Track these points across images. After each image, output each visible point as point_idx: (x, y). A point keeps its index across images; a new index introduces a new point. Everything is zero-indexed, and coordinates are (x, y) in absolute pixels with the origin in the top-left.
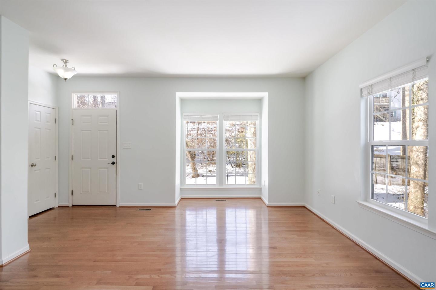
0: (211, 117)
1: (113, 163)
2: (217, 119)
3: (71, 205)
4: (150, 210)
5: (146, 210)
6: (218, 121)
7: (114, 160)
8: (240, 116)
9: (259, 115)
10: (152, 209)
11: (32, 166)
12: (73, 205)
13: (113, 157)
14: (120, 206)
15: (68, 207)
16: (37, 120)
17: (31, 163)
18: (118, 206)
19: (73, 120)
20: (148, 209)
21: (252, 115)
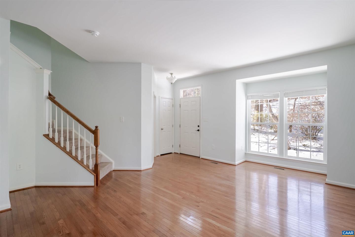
0: (273, 95)
1: (198, 130)
2: (278, 97)
3: (179, 153)
4: (217, 163)
5: (215, 163)
6: (278, 98)
7: (198, 128)
8: (303, 91)
9: (327, 88)
10: (218, 163)
11: (162, 129)
12: (180, 153)
13: (198, 126)
14: (202, 158)
15: (178, 153)
16: (164, 106)
17: (161, 128)
18: (201, 158)
19: (180, 105)
20: (216, 162)
21: (317, 90)
